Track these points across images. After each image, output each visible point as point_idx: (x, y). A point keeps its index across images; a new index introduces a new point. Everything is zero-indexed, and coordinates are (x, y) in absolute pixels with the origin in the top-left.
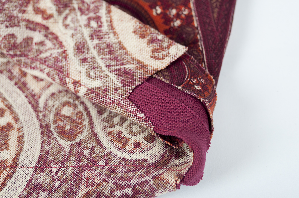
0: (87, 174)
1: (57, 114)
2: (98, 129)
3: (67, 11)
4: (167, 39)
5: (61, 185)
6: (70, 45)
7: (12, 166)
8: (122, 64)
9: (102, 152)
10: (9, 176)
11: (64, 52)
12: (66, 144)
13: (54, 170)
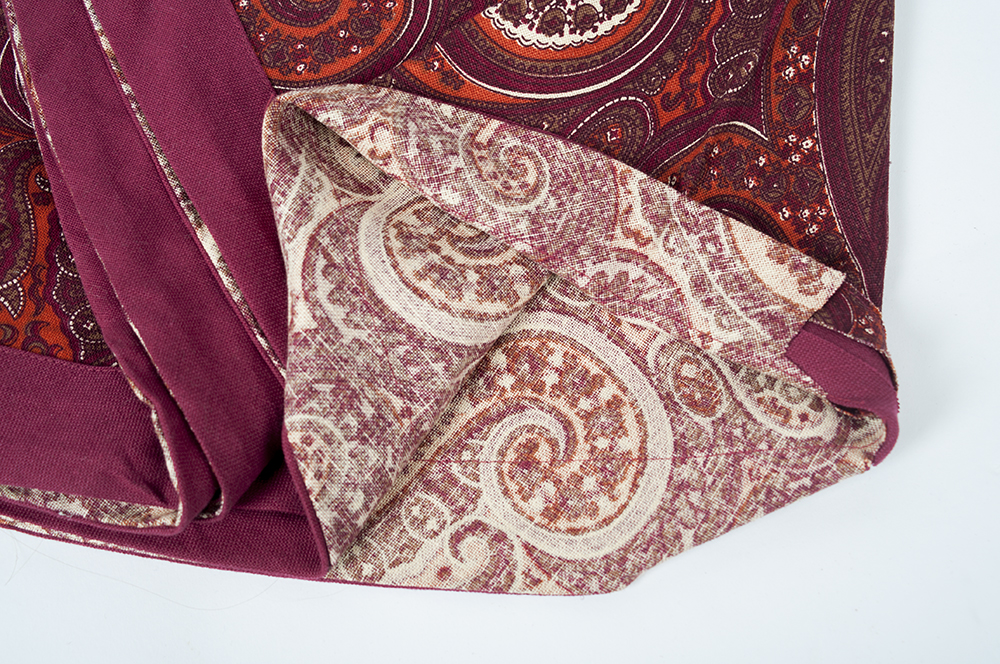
0: (747, 463)
1: (677, 376)
2: (741, 396)
3: (667, 229)
4: (814, 263)
5: (715, 480)
6: (684, 280)
7: (640, 459)
8: (763, 305)
9: (759, 431)
10: (640, 473)
11: (678, 291)
12: (705, 421)
13: (700, 461)
